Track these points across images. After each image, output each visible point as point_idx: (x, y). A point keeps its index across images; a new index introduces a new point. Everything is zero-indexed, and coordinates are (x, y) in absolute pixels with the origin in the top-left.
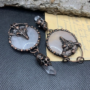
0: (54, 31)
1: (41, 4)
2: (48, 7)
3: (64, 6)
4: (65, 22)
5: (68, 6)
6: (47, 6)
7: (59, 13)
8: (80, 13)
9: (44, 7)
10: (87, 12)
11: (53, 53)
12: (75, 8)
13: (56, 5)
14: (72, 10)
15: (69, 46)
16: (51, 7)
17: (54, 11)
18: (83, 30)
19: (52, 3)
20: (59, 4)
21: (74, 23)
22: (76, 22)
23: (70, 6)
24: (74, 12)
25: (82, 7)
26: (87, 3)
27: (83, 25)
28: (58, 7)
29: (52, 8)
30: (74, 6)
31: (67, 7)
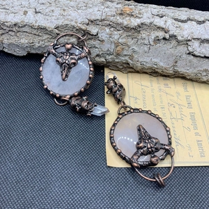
0: (132, 111)
1: (98, 55)
2: (111, 60)
3: (140, 60)
4: (143, 87)
5: (148, 60)
6: (109, 58)
7: (131, 70)
8: (171, 72)
9: (103, 60)
10: (185, 71)
11: (116, 150)
12: (162, 64)
13: (127, 58)
14: (156, 66)
15: (148, 148)
16: (117, 60)
17: (121, 67)
18: (177, 106)
19: (118, 55)
20: (131, 57)
21: (160, 89)
22: (164, 89)
23: (153, 60)
24: (160, 71)
25: (176, 62)
26: (184, 56)
27: (178, 94)
28: (129, 61)
29: (118, 62)
30: (161, 61)
31: (147, 62)
